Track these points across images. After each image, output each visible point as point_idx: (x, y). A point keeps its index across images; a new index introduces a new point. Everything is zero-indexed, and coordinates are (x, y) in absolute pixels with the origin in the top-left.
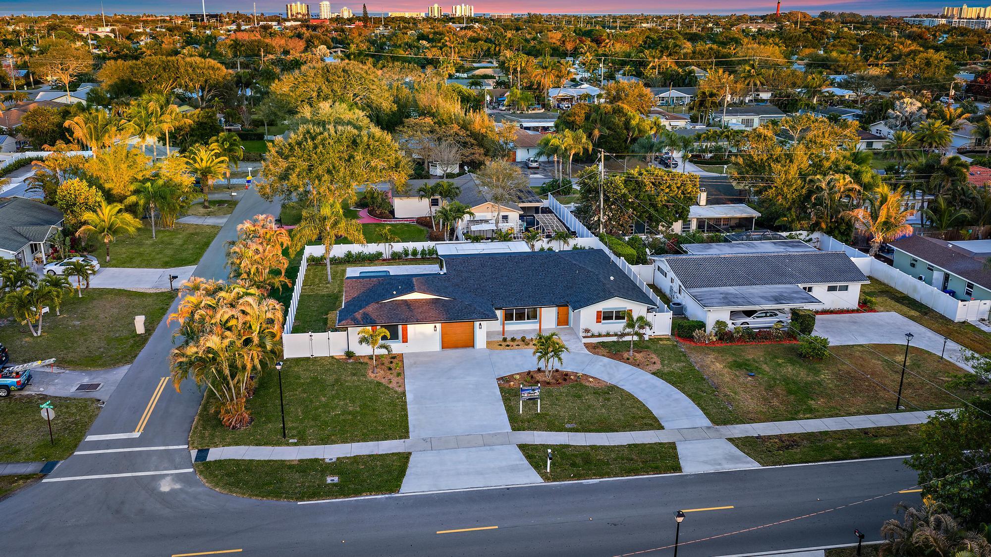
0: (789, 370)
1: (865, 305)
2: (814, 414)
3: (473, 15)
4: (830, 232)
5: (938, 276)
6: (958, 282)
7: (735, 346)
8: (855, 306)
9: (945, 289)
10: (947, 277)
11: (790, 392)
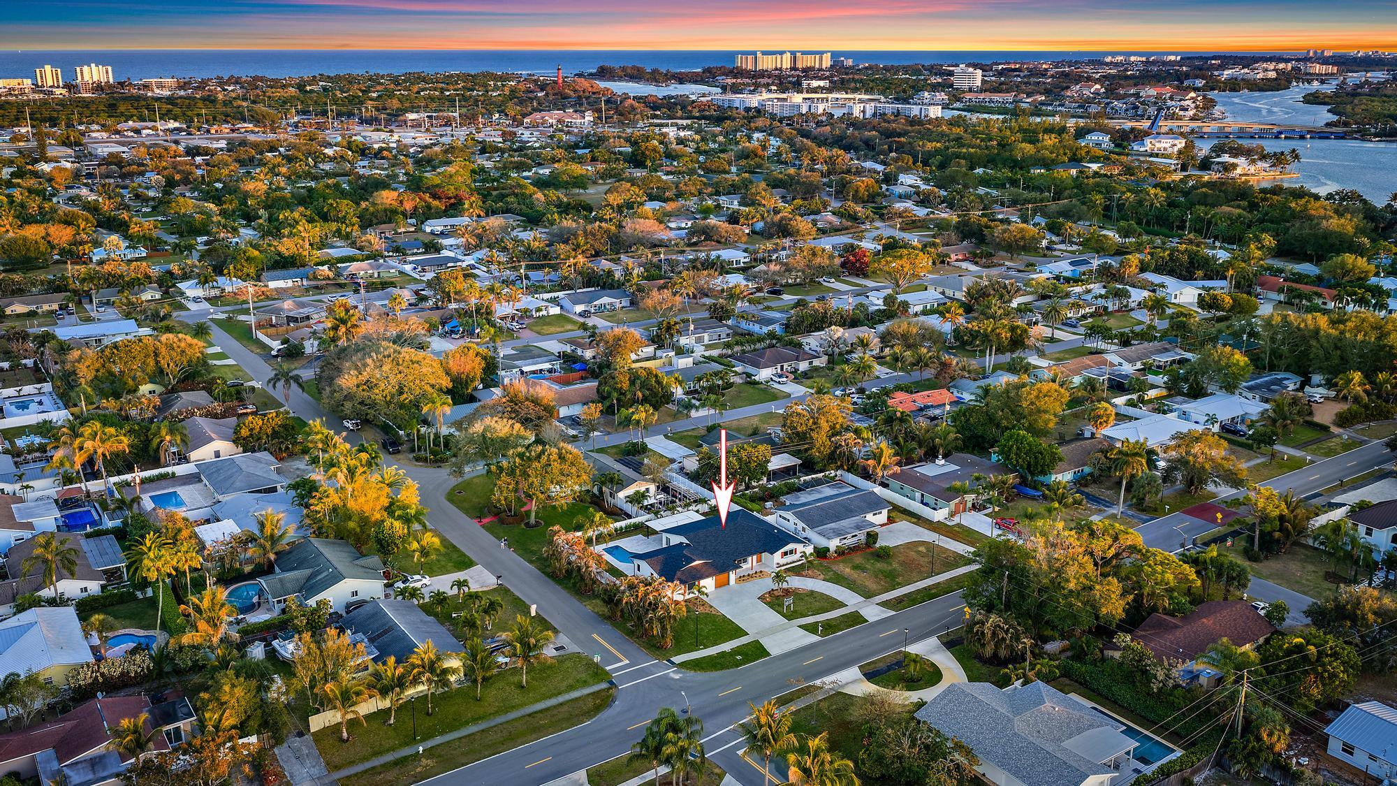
0: (878, 565)
1: (891, 520)
2: (901, 585)
3: (111, 81)
4: (849, 471)
5: (918, 495)
6: (929, 498)
7: (848, 557)
8: (885, 521)
9: (922, 502)
10: (922, 495)
11: (886, 577)
